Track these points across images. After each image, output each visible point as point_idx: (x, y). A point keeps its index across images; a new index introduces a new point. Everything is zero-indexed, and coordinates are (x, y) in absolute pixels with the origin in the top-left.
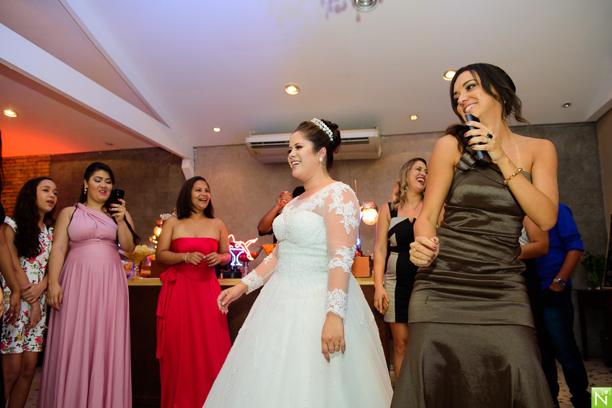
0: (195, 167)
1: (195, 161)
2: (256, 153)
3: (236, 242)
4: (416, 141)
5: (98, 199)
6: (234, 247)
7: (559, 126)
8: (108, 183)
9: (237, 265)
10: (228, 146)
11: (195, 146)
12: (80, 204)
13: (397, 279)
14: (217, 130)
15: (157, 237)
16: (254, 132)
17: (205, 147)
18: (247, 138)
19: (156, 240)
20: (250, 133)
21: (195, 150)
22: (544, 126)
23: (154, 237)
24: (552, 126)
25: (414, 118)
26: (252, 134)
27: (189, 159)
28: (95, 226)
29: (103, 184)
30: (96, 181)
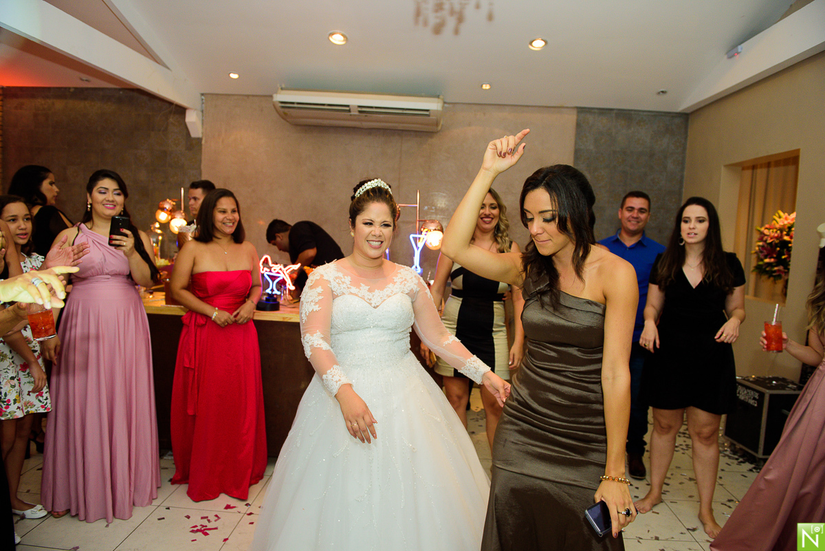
0: (203, 120)
1: (202, 111)
2: (286, 114)
3: (273, 265)
4: (484, 114)
5: (104, 214)
6: (271, 271)
7: (649, 114)
8: (119, 194)
9: (274, 293)
10: (248, 96)
11: (202, 92)
12: (83, 226)
13: (457, 328)
14: (234, 76)
15: (160, 224)
16: (283, 86)
17: (217, 95)
18: (274, 96)
19: (159, 229)
20: (278, 85)
21: (203, 97)
22: (633, 112)
23: (157, 225)
24: (641, 113)
25: (486, 87)
26: (282, 89)
27: (196, 109)
28: (103, 260)
29: (110, 196)
30: (100, 193)
